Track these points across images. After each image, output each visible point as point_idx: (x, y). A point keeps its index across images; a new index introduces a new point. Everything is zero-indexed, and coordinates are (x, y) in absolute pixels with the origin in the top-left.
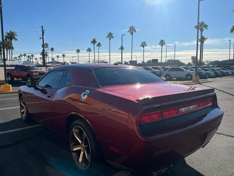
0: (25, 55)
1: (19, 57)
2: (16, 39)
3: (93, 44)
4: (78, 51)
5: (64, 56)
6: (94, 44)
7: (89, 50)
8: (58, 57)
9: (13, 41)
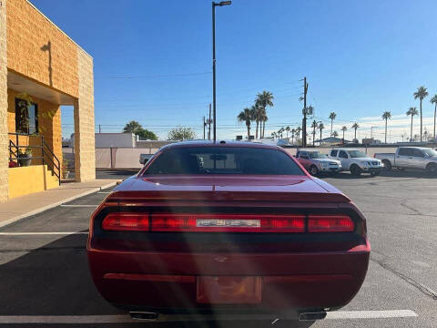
0: (288, 129)
1: (279, 132)
2: (272, 104)
3: (418, 99)
4: (387, 115)
5: (356, 126)
6: (421, 99)
7: (412, 112)
8: (344, 129)
9: (268, 108)
